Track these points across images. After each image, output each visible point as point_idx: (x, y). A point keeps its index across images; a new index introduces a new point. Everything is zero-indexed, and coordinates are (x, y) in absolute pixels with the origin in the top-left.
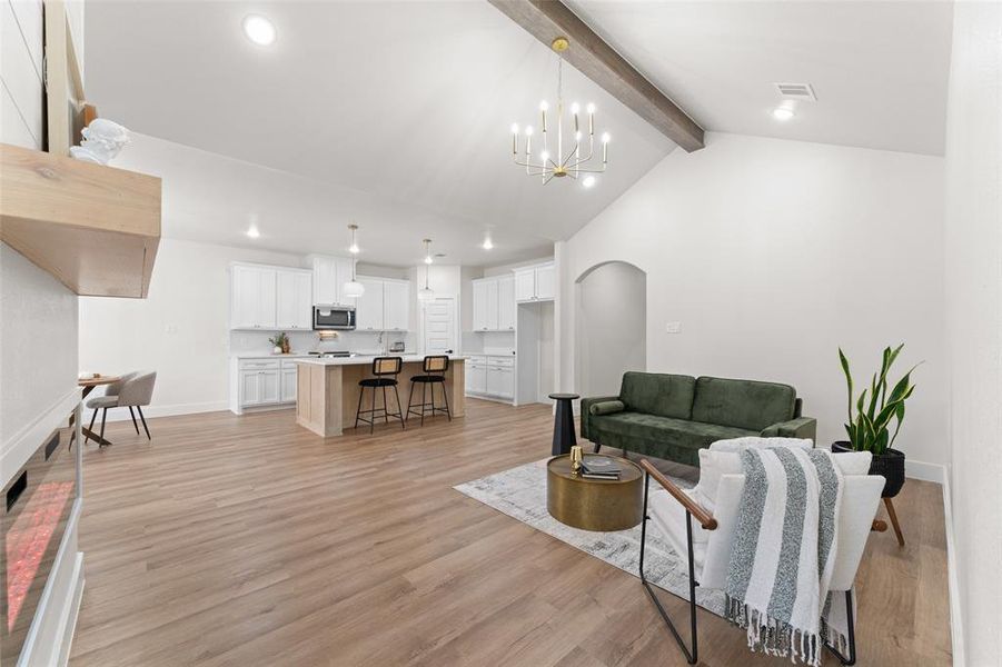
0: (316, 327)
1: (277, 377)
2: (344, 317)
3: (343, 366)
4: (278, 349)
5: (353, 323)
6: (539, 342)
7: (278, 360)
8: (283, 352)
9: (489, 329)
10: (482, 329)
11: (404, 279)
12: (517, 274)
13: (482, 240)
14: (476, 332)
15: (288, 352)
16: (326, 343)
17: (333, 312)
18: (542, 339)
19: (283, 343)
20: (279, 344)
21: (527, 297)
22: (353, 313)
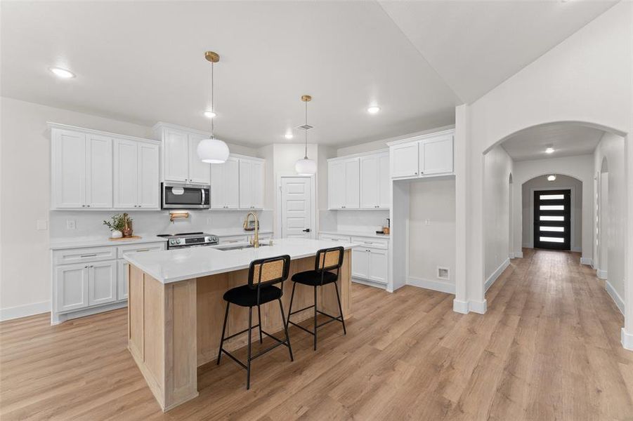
0: (165, 206)
1: (112, 271)
2: (197, 194)
3: (198, 279)
4: (117, 233)
5: (207, 202)
6: (407, 222)
7: (114, 249)
8: (124, 236)
9: (348, 207)
10: (338, 207)
11: (259, 156)
12: (392, 148)
13: (366, 104)
14: (332, 210)
15: (130, 236)
16: (176, 223)
17: (185, 189)
18: (411, 219)
19: (124, 226)
20: (119, 226)
21: (408, 172)
22: (207, 191)
